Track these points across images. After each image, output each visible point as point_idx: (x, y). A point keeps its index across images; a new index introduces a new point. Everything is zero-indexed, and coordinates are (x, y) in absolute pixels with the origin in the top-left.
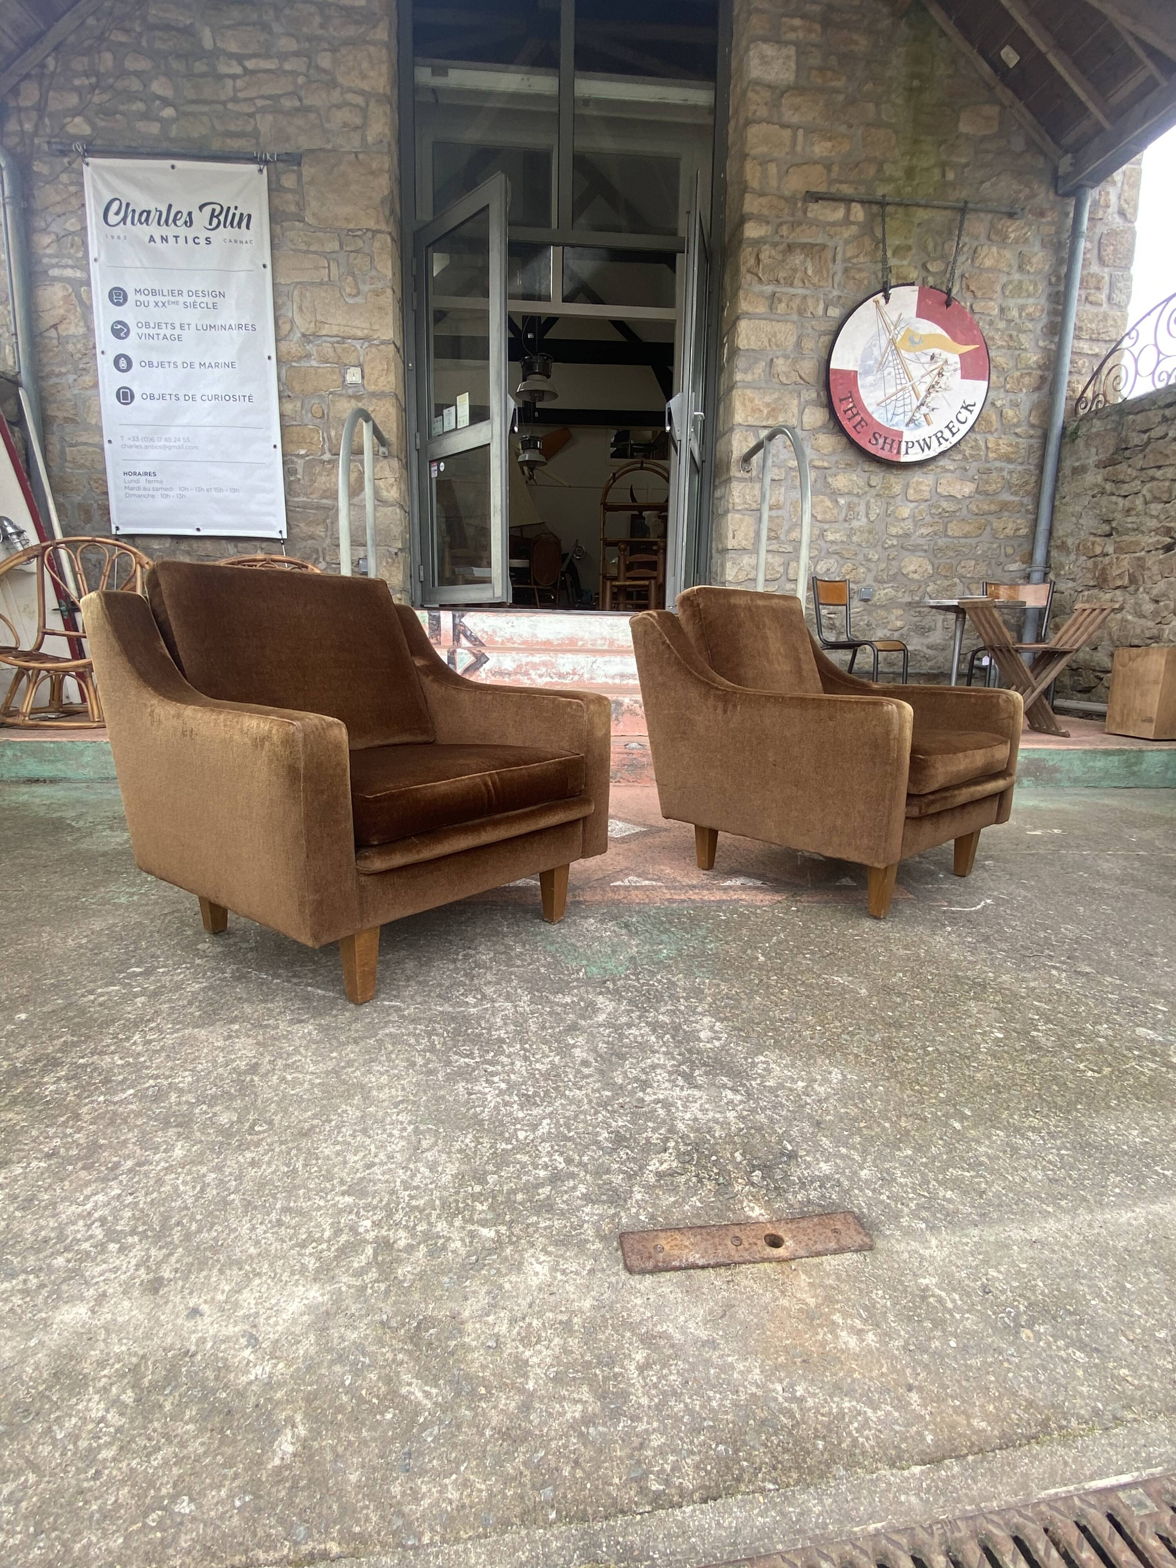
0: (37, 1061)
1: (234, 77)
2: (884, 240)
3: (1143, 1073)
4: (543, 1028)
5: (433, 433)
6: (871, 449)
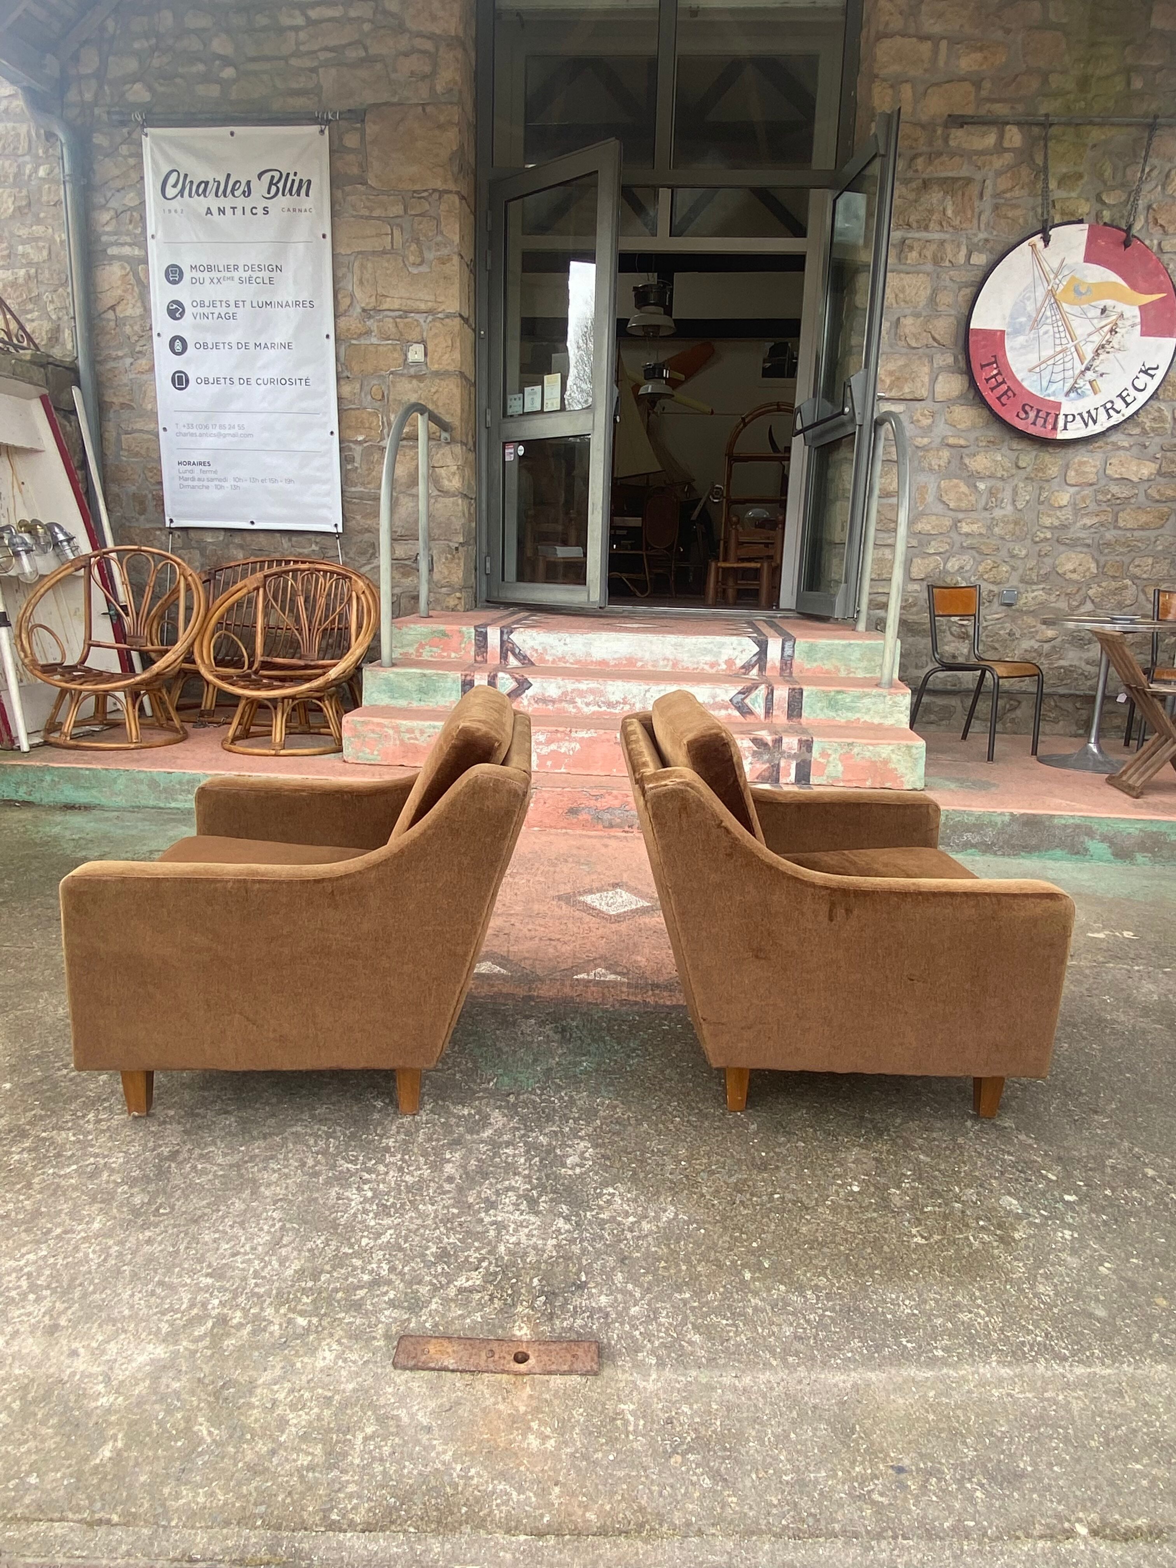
0: (10, 1131)
1: (296, 29)
2: (1046, 168)
3: (970, 1245)
4: (430, 1140)
5: (510, 412)
6: (1020, 425)
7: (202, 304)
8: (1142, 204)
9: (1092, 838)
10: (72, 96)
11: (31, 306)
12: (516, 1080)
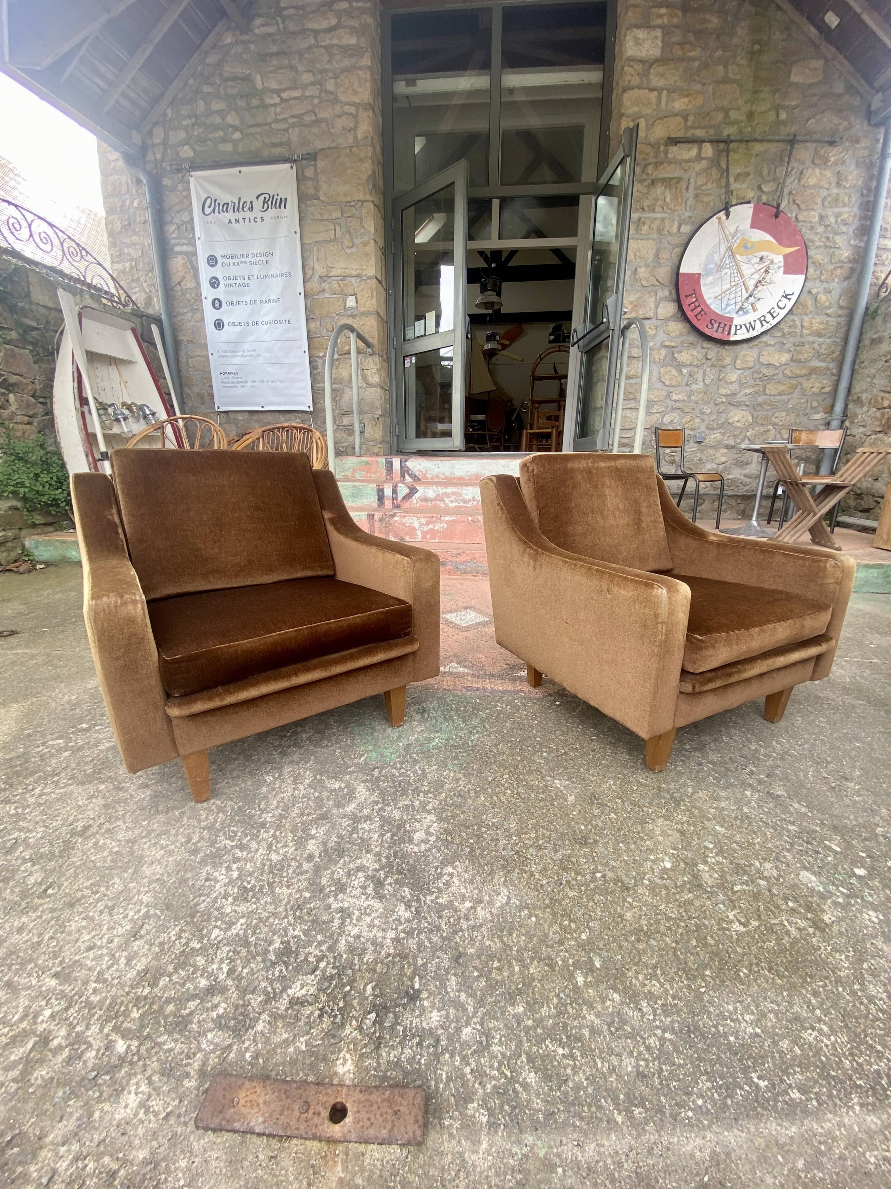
1: (275, 105)
2: (727, 170)
3: (788, 933)
4: (302, 814)
5: (407, 338)
6: (708, 332)
7: (229, 278)
8: (786, 191)
10: (150, 157)
11: (134, 285)
12: (382, 755)
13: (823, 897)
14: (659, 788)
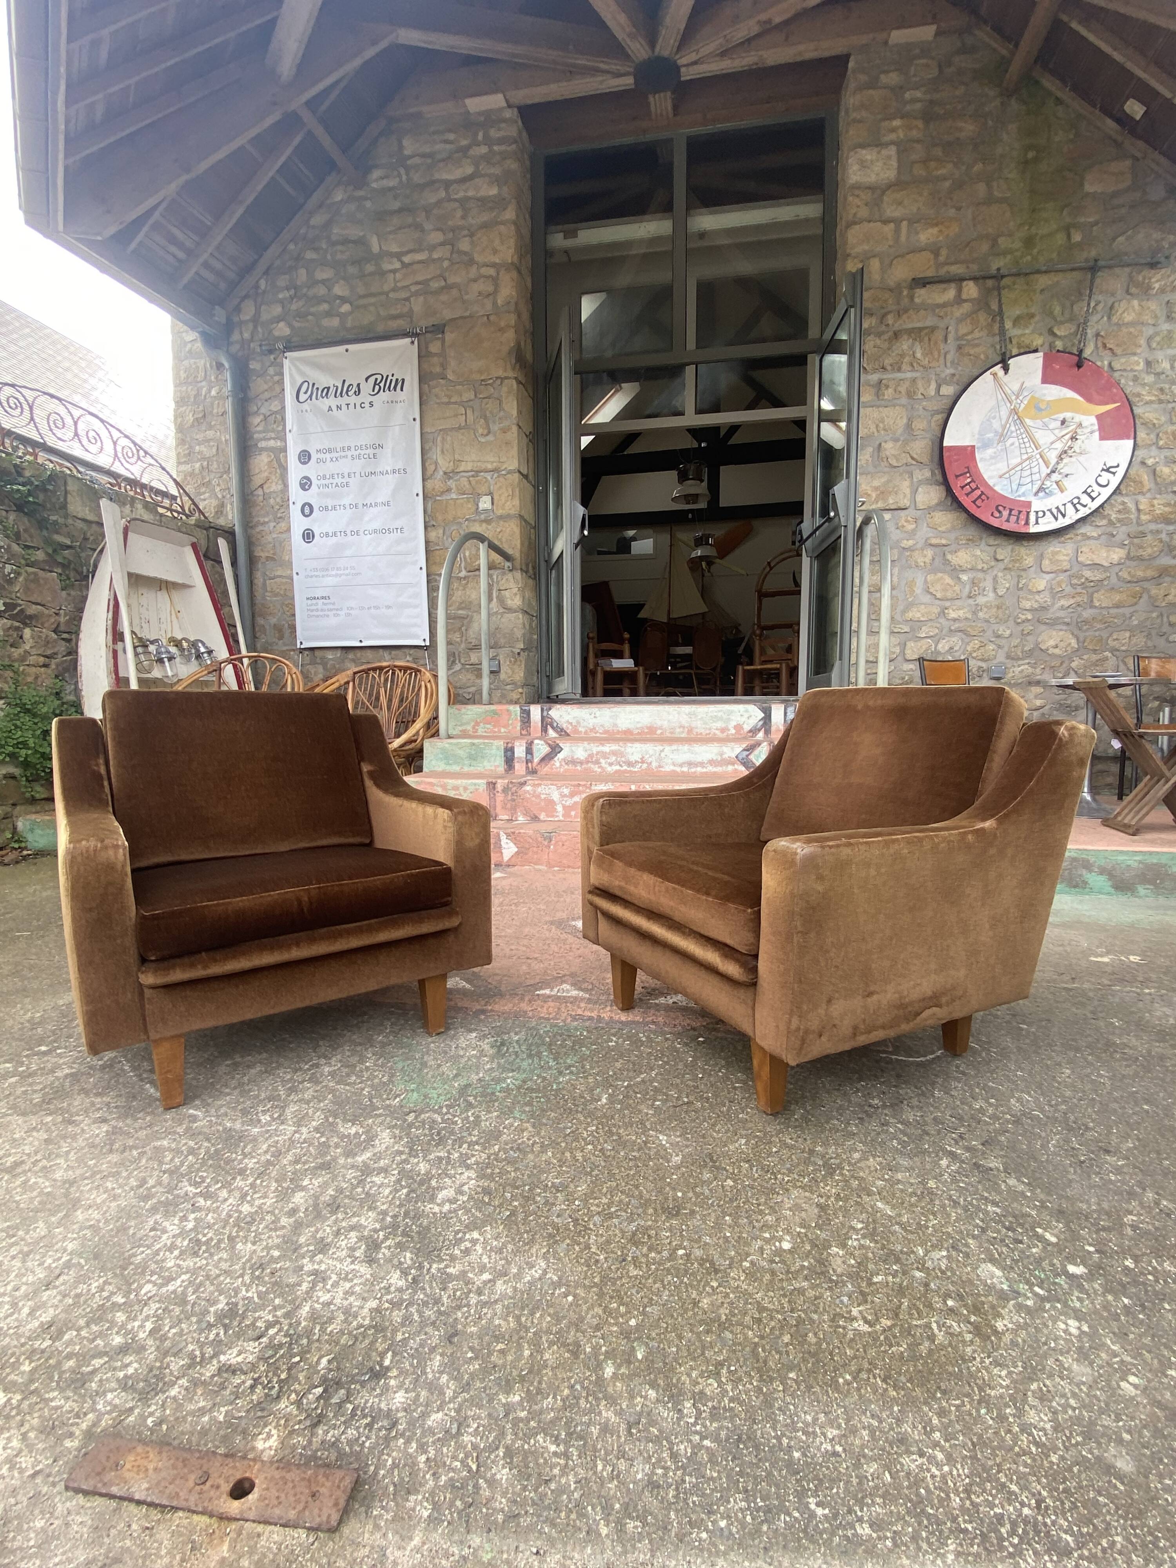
1: (394, 271)
2: (1001, 313)
7: (324, 477)
8: (1090, 332)
9: (1091, 871)
10: (236, 336)
11: (203, 489)
12: (426, 1096)
13: (1003, 1297)
14: (812, 1152)
